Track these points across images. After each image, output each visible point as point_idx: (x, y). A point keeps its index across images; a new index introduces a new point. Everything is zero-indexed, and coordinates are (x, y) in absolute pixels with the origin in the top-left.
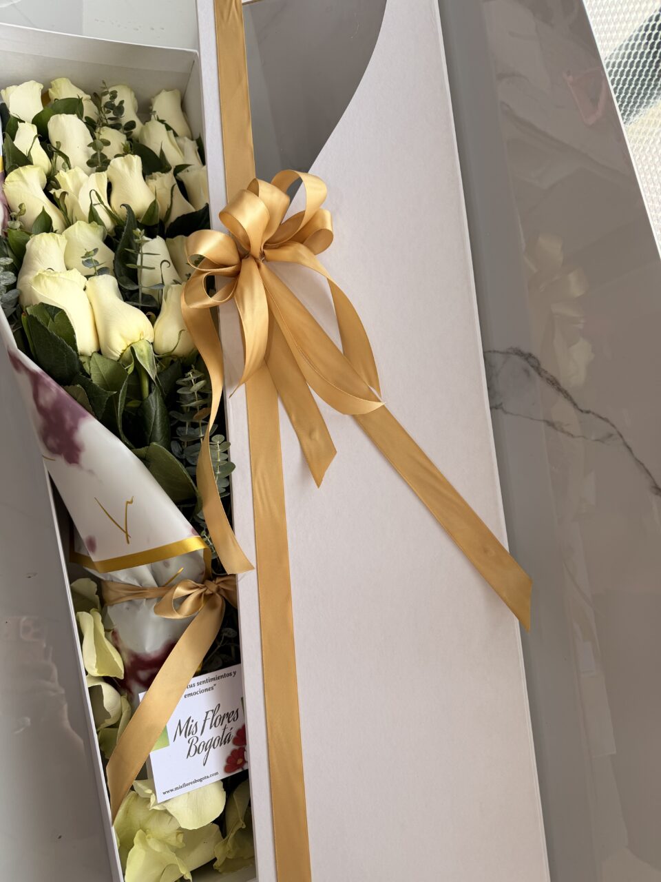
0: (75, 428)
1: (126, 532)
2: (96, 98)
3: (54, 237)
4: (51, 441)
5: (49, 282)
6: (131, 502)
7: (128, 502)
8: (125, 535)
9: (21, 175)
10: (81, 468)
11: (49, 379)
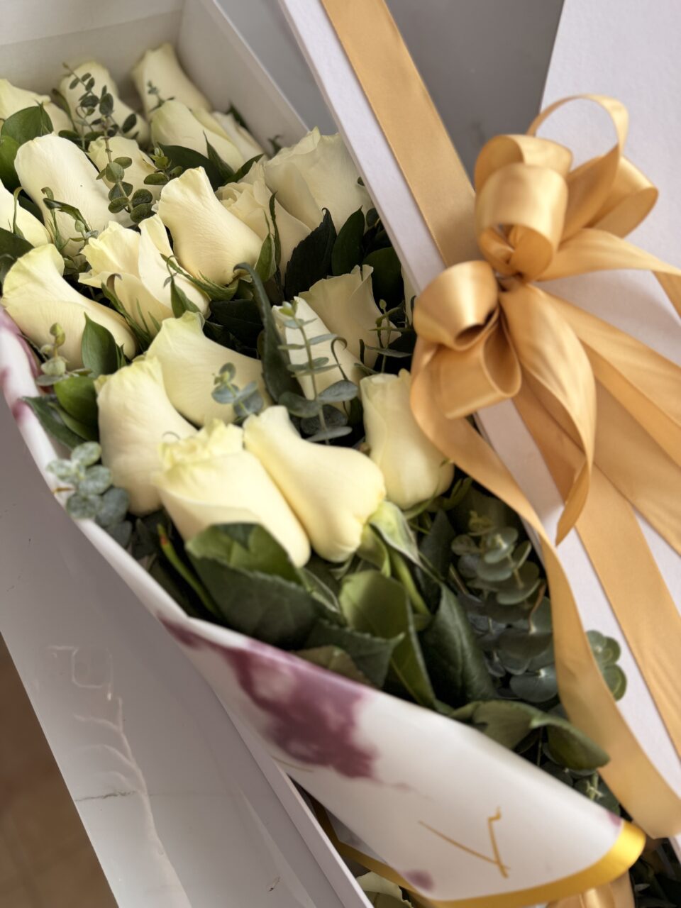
0: (349, 723)
1: (498, 862)
2: (58, 98)
3: (142, 369)
4: (296, 746)
5: (199, 472)
6: (498, 817)
7: (491, 820)
8: (495, 868)
9: (26, 273)
10: (378, 782)
11: (268, 653)
